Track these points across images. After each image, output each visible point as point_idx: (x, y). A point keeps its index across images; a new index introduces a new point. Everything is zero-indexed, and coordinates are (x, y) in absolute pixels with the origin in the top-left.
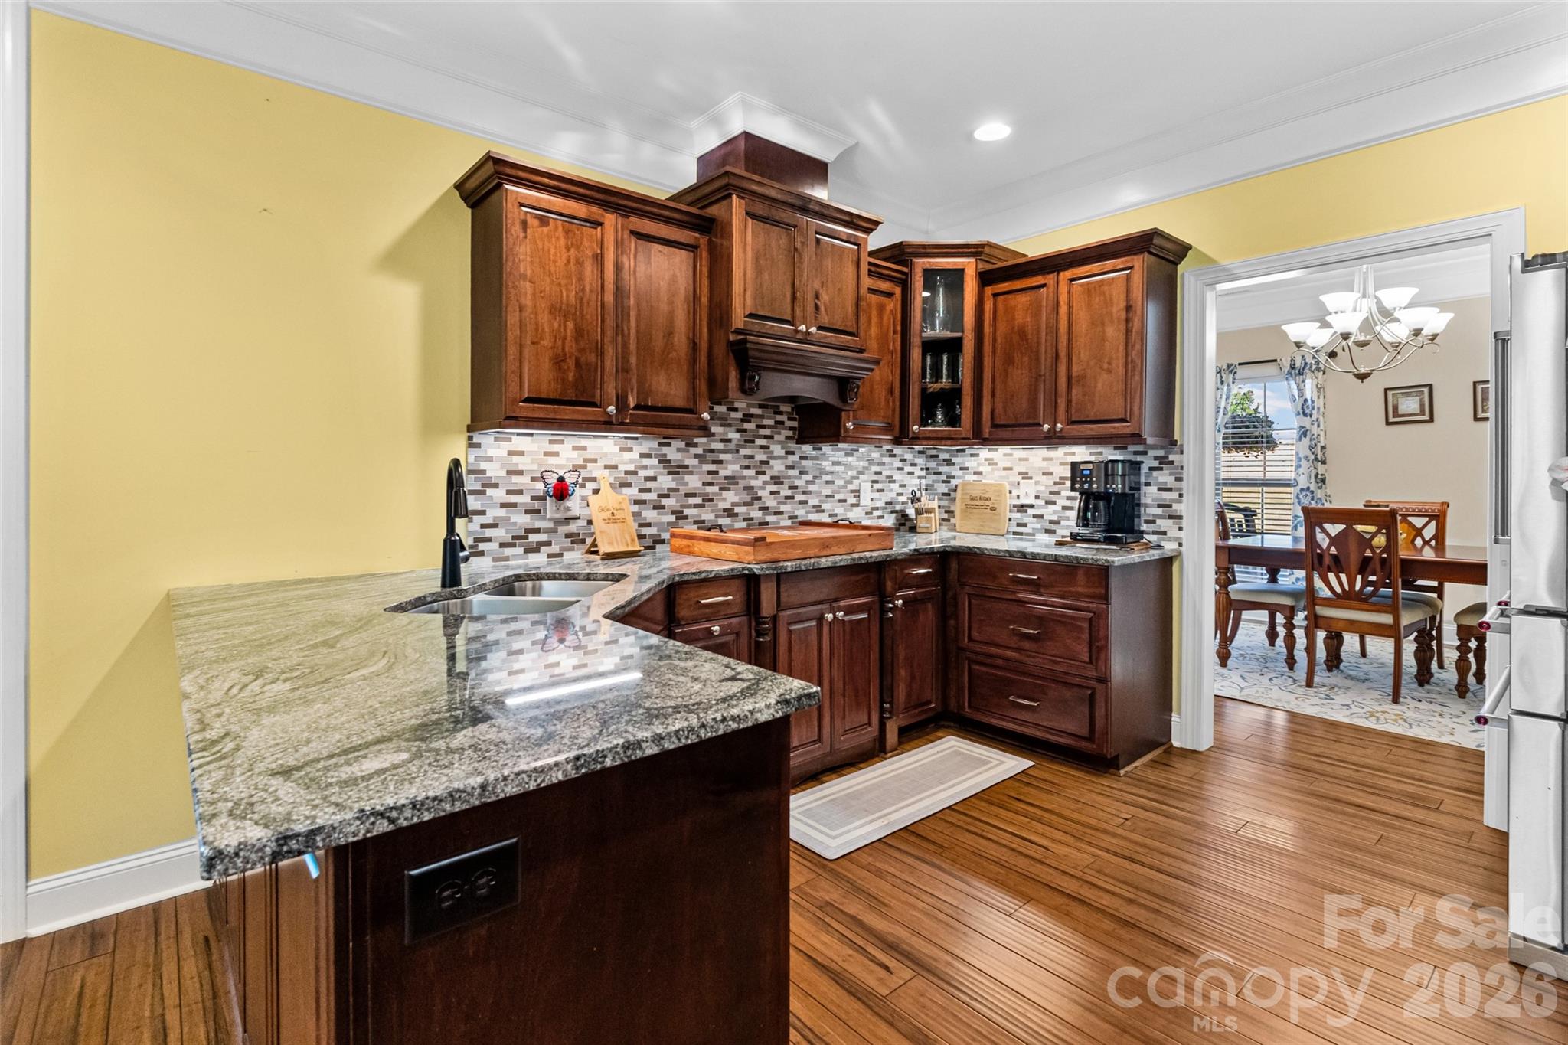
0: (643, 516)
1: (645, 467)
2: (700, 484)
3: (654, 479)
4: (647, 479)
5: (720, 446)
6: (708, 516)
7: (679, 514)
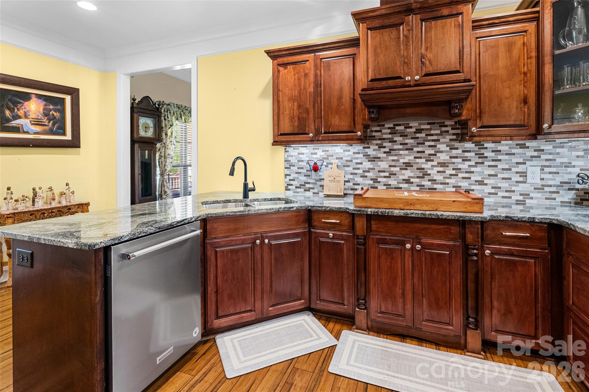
0: (355, 180)
1: (357, 158)
2: (387, 166)
3: (361, 163)
4: (357, 163)
5: (401, 147)
6: (393, 182)
7: (375, 180)
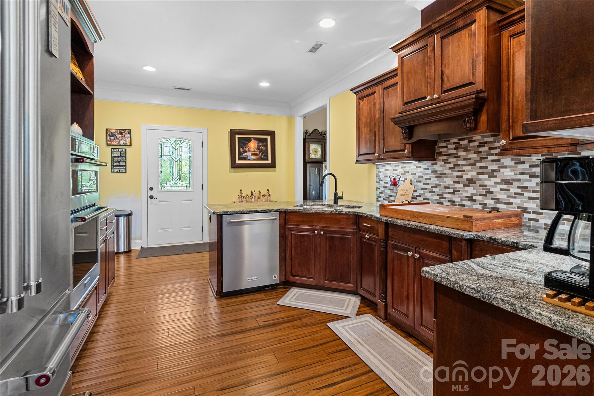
0: (425, 195)
2: (452, 183)
3: (430, 179)
6: (456, 199)
7: (441, 196)
